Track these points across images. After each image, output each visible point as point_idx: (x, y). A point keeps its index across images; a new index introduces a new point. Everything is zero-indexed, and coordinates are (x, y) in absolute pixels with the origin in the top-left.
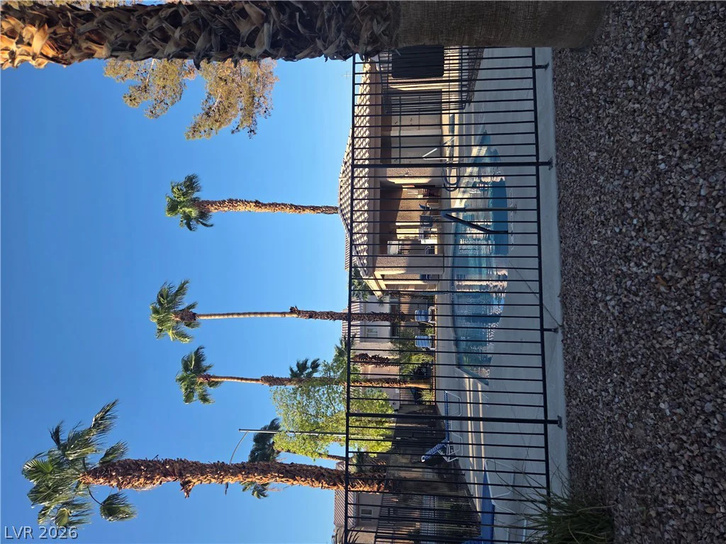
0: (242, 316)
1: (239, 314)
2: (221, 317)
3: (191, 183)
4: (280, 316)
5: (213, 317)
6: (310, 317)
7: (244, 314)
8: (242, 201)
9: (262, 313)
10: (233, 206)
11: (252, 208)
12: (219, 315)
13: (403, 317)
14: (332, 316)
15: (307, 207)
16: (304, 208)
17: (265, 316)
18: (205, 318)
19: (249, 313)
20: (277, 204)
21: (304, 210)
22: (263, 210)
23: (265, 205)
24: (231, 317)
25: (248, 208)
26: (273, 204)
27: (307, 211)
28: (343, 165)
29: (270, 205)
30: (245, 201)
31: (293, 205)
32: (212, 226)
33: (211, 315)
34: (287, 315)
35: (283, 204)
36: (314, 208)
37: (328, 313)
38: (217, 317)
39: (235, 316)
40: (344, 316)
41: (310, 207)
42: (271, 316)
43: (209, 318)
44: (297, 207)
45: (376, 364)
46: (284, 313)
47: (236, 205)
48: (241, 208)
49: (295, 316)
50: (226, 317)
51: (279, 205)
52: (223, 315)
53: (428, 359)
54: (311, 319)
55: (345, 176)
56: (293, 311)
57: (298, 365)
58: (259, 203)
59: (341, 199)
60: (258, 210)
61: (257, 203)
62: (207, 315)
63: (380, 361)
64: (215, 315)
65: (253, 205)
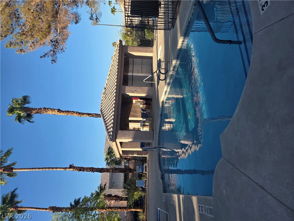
0: (41, 170)
1: (39, 168)
2: (28, 170)
3: (25, 99)
4: (63, 170)
5: (23, 170)
6: (80, 170)
7: (42, 168)
8: (51, 109)
9: (53, 168)
10: (46, 111)
11: (56, 112)
12: (27, 169)
13: (130, 170)
14: (92, 170)
15: (85, 114)
16: (83, 114)
17: (55, 169)
18: (19, 170)
19: (45, 168)
20: (69, 111)
21: (83, 115)
22: (62, 114)
23: (63, 112)
24: (34, 170)
25: (54, 113)
26: (67, 111)
27: (85, 115)
28: (104, 89)
29: (65, 111)
30: (53, 109)
31: (78, 112)
32: (33, 122)
33: (22, 169)
34: (67, 169)
35: (73, 112)
36: (89, 114)
37: (90, 168)
38: (26, 170)
39: (37, 170)
40: (99, 170)
41: (87, 114)
42: (58, 169)
43: (21, 170)
44: (80, 113)
45: (116, 200)
46: (66, 168)
47: (47, 111)
48: (50, 112)
49: (72, 169)
50: (31, 170)
51: (71, 112)
52: (30, 169)
53: (143, 194)
54: (81, 171)
55: (105, 95)
56: (71, 167)
57: (75, 202)
58: (60, 110)
59: (102, 106)
60: (59, 114)
61: (59, 111)
62: (20, 169)
63: (117, 198)
64: (25, 169)
65: (56, 111)
